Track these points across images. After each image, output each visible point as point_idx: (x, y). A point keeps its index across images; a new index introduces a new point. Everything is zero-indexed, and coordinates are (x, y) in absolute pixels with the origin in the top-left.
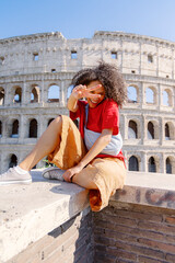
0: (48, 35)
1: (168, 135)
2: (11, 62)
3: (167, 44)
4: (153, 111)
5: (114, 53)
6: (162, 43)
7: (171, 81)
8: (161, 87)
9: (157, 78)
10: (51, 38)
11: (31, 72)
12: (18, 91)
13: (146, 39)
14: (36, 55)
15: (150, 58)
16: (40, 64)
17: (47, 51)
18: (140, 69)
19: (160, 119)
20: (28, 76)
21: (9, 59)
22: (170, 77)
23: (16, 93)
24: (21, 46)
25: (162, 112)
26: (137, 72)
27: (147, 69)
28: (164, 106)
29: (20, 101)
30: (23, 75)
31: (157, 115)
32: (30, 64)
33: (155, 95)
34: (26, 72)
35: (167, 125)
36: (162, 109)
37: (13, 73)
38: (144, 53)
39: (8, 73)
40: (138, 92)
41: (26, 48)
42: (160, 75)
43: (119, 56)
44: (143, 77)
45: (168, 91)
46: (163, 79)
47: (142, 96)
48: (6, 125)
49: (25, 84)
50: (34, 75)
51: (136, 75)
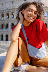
2: (5, 5)
12: (8, 15)
14: (13, 2)
16: (14, 5)
17: (16, 1)
20: (11, 9)
30: (9, 9)
32: (11, 6)
34: (10, 8)
37: (6, 9)
39: (5, 9)
43: (41, 1)
48: (5, 25)
49: (10, 12)
50: (12, 9)
51: (47, 8)
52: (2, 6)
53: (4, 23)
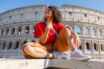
0: (42, 6)
1: (95, 49)
2: (26, 16)
3: (92, 10)
4: (88, 38)
5: (70, 13)
6: (90, 9)
7: (95, 25)
8: (91, 27)
9: (89, 23)
10: (43, 7)
11: (34, 20)
13: (84, 8)
14: (37, 13)
15: (86, 15)
16: (38, 17)
17: (42, 12)
18: (81, 20)
19: (91, 41)
20: (32, 22)
21: (25, 14)
22: (95, 23)
23: (27, 29)
24: (30, 10)
25: (92, 38)
26: (80, 21)
27: (84, 20)
28: (93, 36)
29: (28, 32)
30: (30, 22)
31: (90, 39)
32: (34, 17)
33: (88, 31)
34: (32, 20)
35: (94, 44)
36: (92, 37)
37: (26, 21)
38: (83, 13)
39: (24, 21)
40: (81, 29)
41: (33, 11)
42: (90, 22)
43: (72, 14)
44: (83, 23)
45: (94, 29)
46: (91, 24)
47: (83, 31)
48: (21, 43)
49: (31, 25)
50: (35, 21)
51: (80, 22)
52: (21, 17)
53: (20, 40)
